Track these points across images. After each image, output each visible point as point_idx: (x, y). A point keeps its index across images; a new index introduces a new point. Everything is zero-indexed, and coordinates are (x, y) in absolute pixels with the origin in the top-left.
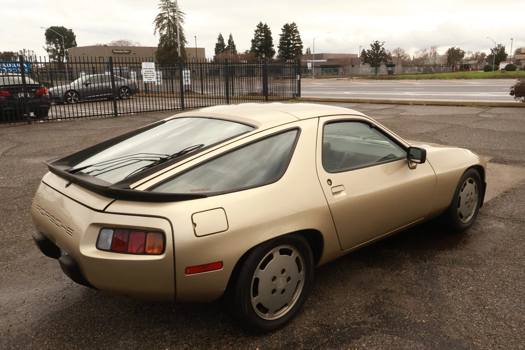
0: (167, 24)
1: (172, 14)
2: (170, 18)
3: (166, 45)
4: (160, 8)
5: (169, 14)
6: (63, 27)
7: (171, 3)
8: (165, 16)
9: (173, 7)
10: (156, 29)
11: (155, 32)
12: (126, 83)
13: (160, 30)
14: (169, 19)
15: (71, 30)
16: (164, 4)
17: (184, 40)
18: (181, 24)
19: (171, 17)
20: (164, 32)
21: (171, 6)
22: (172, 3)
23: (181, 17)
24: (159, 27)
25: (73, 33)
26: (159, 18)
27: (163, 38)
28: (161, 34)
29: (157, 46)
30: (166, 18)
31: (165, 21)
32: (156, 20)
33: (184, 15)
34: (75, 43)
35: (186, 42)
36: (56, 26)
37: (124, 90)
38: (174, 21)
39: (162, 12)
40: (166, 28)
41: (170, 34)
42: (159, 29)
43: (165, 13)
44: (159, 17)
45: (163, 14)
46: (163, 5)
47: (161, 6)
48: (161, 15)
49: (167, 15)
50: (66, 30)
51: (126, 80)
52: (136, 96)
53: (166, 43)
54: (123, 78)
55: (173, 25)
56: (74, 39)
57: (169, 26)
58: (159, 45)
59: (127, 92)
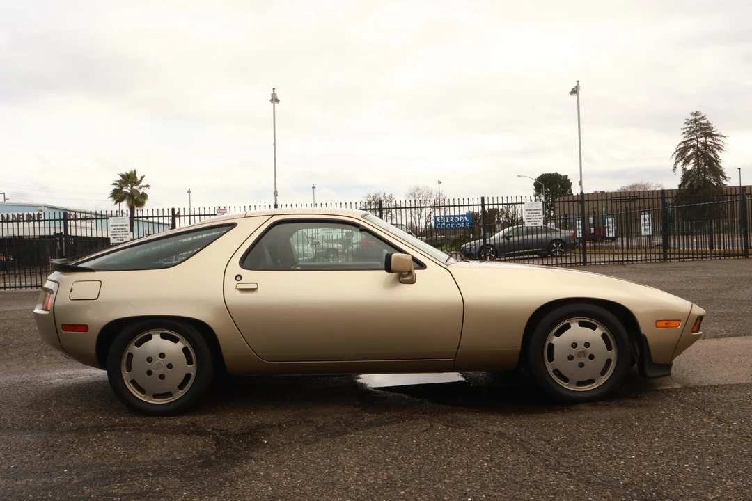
0: (694, 154)
1: (703, 139)
2: (699, 146)
3: (691, 185)
4: (684, 133)
5: (699, 140)
6: (556, 173)
7: (701, 124)
8: (692, 144)
9: (705, 129)
10: (676, 164)
11: (675, 167)
12: (563, 235)
13: (683, 164)
14: (698, 148)
15: (567, 176)
16: (690, 127)
17: (723, 176)
18: (718, 153)
19: (702, 143)
20: (689, 167)
21: (701, 129)
22: (704, 124)
23: (718, 143)
24: (681, 160)
25: (569, 180)
26: (682, 148)
27: (687, 176)
28: (684, 169)
29: (677, 188)
30: (693, 146)
31: (691, 151)
32: (677, 151)
33: (722, 139)
34: (571, 191)
35: (725, 178)
36: (548, 173)
37: (557, 244)
38: (706, 149)
39: (686, 139)
40: (692, 161)
41: (698, 169)
42: (681, 163)
43: (691, 140)
44: (682, 146)
45: (688, 141)
46: (688, 129)
47: (685, 130)
48: (685, 142)
49: (695, 142)
50: (560, 176)
51: (563, 231)
52: (575, 253)
53: (692, 182)
54: (559, 230)
55: (703, 155)
56: (570, 187)
57: (697, 158)
58: (680, 186)
59: (562, 247)
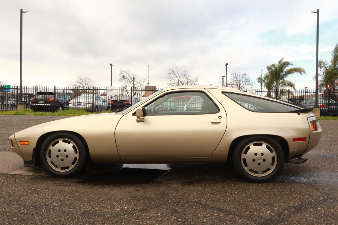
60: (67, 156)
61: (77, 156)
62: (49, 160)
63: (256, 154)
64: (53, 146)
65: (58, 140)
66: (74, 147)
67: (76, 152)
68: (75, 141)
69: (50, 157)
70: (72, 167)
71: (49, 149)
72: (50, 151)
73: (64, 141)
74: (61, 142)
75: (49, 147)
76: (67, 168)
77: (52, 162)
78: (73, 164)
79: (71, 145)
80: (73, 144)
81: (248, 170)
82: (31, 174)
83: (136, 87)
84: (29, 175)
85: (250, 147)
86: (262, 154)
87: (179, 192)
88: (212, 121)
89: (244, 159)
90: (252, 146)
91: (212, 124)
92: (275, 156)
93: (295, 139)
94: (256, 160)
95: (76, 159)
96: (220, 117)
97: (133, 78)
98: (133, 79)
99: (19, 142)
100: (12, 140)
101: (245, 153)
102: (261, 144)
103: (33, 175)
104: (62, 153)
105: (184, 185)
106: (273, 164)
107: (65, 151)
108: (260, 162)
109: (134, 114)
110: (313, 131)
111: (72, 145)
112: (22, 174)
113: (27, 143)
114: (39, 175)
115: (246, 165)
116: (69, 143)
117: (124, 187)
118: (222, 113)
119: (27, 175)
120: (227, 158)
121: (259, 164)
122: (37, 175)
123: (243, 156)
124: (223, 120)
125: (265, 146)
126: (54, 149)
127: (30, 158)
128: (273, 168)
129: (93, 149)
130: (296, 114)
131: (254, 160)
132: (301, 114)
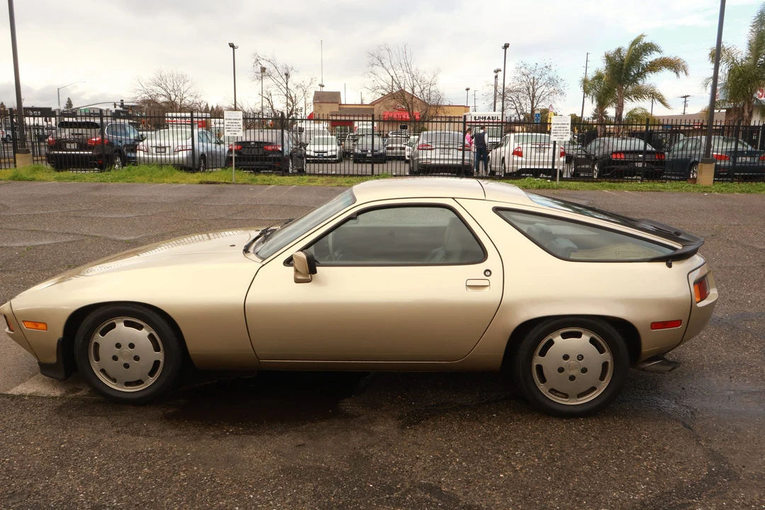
60: (137, 358)
61: (160, 356)
62: (95, 366)
63: (566, 357)
64: (103, 333)
65: (114, 321)
66: (151, 337)
67: (157, 349)
68: (152, 325)
69: (97, 359)
70: (151, 381)
71: (94, 341)
72: (97, 345)
73: (127, 324)
74: (120, 326)
75: (95, 337)
76: (139, 382)
77: (103, 371)
78: (152, 374)
79: (144, 333)
80: (148, 330)
81: (547, 391)
82: (58, 393)
83: (293, 95)
84: (53, 397)
85: (555, 340)
86: (580, 357)
87: (392, 453)
88: (470, 283)
89: (540, 368)
90: (558, 339)
91: (469, 290)
92: (609, 361)
93: (656, 325)
94: (566, 370)
95: (157, 363)
96: (488, 272)
97: (286, 75)
98: (284, 77)
99: (24, 321)
100: (7, 317)
101: (543, 353)
102: (578, 335)
103: (62, 397)
104: (125, 350)
105: (403, 427)
106: (602, 378)
107: (132, 346)
108: (573, 373)
109: (289, 262)
110: (698, 303)
111: (148, 334)
112: (37, 393)
113: (41, 326)
114: (76, 398)
115: (543, 380)
116: (140, 327)
117: (270, 435)
118: (492, 262)
119: (48, 398)
120: (500, 363)
121: (572, 378)
122: (71, 395)
123: (538, 360)
124: (495, 279)
125: (588, 338)
126: (105, 341)
127: (53, 359)
128: (604, 385)
129: (196, 343)
130: (663, 265)
131: (561, 370)
132: (675, 265)
